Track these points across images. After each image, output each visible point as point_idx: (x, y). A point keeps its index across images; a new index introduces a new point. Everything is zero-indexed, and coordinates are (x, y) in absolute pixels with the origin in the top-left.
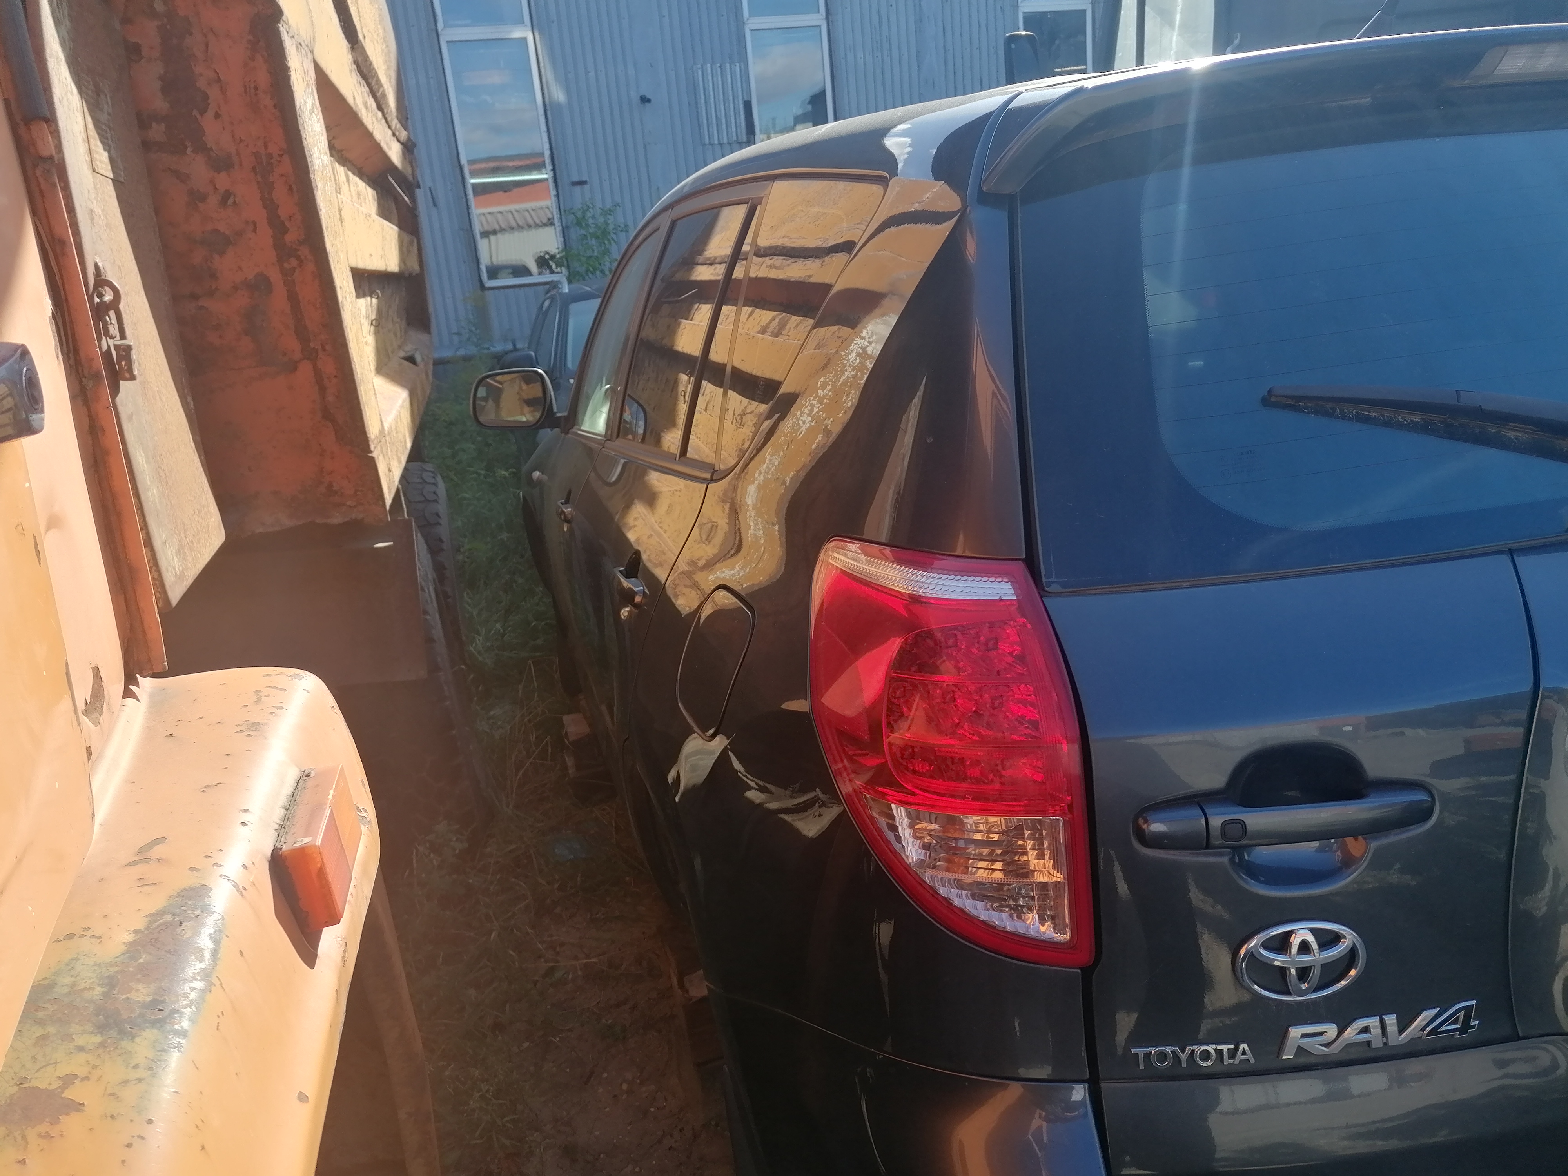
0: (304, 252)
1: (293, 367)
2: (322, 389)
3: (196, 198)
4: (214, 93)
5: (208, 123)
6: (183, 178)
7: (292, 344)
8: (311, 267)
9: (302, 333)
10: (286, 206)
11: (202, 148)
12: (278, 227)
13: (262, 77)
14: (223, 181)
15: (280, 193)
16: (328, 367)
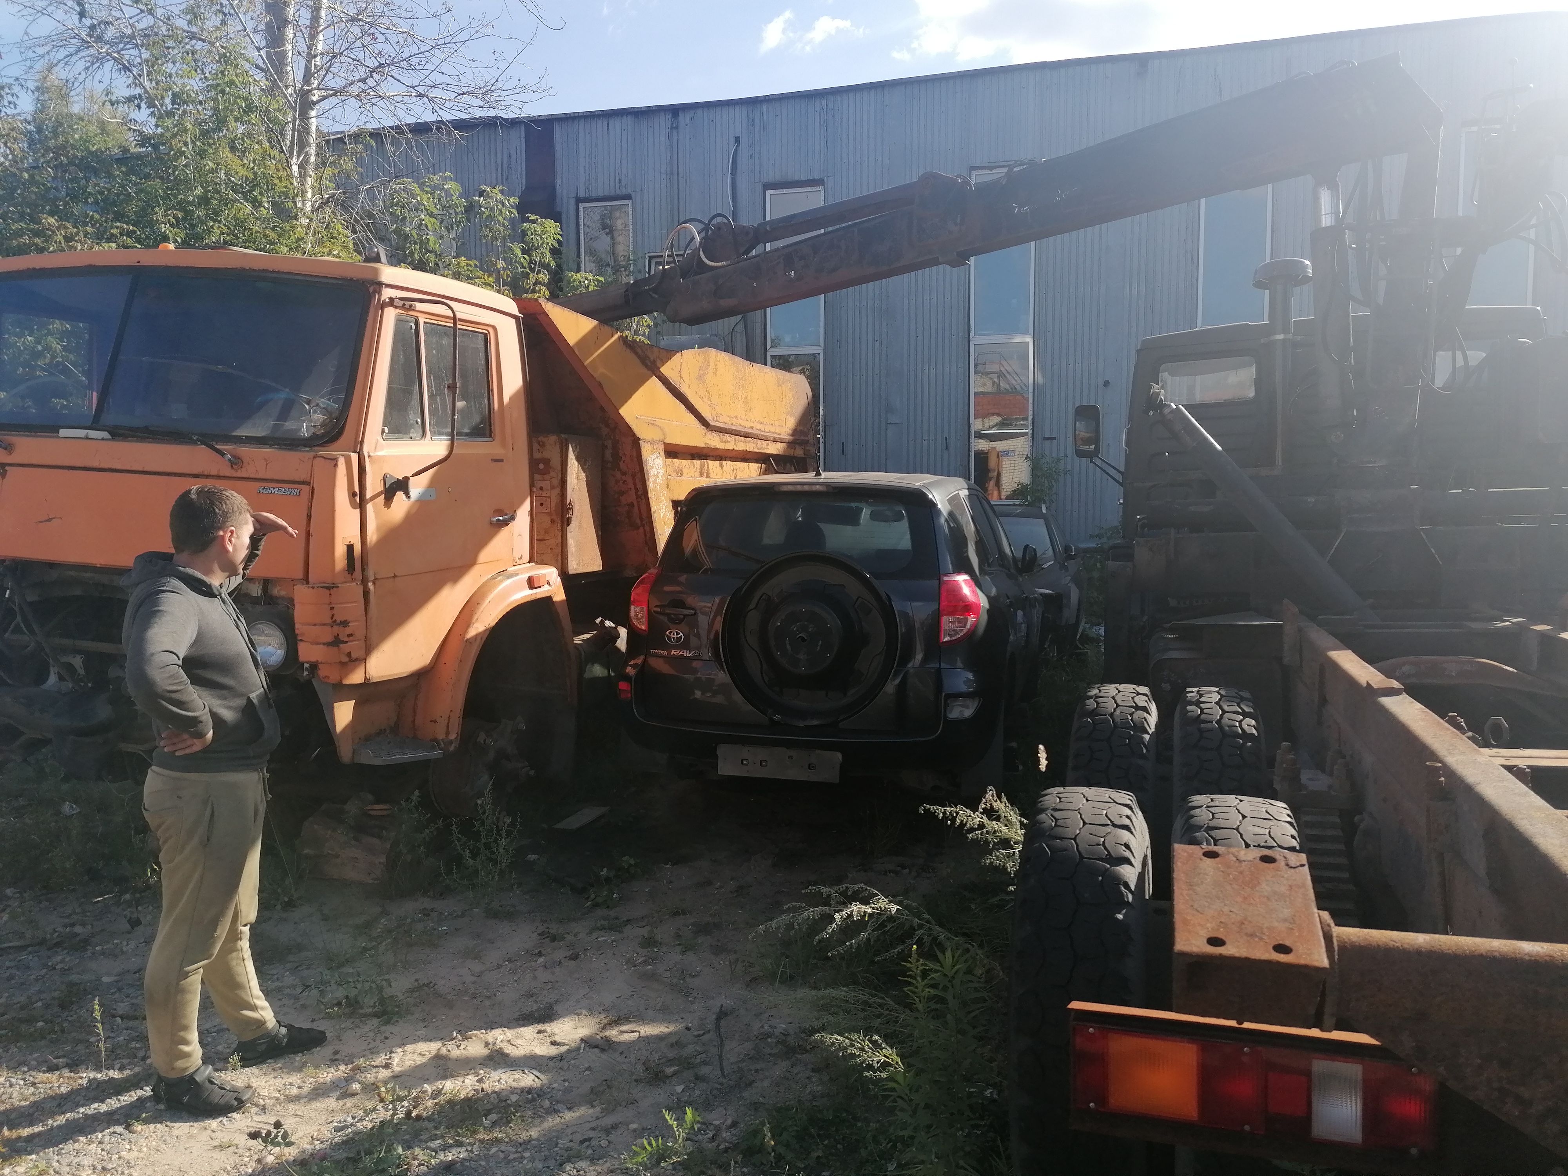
0: (643, 497)
1: (638, 528)
2: (646, 536)
3: (617, 482)
4: (623, 457)
5: (621, 463)
6: (615, 476)
7: (638, 521)
8: (644, 501)
9: (641, 519)
10: (639, 485)
11: (619, 469)
12: (637, 490)
13: (635, 454)
14: (624, 478)
15: (637, 481)
16: (648, 529)
